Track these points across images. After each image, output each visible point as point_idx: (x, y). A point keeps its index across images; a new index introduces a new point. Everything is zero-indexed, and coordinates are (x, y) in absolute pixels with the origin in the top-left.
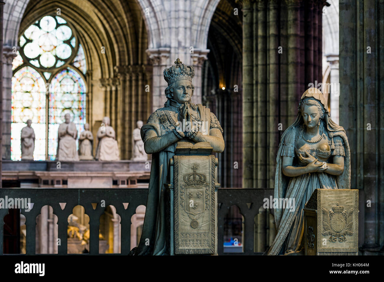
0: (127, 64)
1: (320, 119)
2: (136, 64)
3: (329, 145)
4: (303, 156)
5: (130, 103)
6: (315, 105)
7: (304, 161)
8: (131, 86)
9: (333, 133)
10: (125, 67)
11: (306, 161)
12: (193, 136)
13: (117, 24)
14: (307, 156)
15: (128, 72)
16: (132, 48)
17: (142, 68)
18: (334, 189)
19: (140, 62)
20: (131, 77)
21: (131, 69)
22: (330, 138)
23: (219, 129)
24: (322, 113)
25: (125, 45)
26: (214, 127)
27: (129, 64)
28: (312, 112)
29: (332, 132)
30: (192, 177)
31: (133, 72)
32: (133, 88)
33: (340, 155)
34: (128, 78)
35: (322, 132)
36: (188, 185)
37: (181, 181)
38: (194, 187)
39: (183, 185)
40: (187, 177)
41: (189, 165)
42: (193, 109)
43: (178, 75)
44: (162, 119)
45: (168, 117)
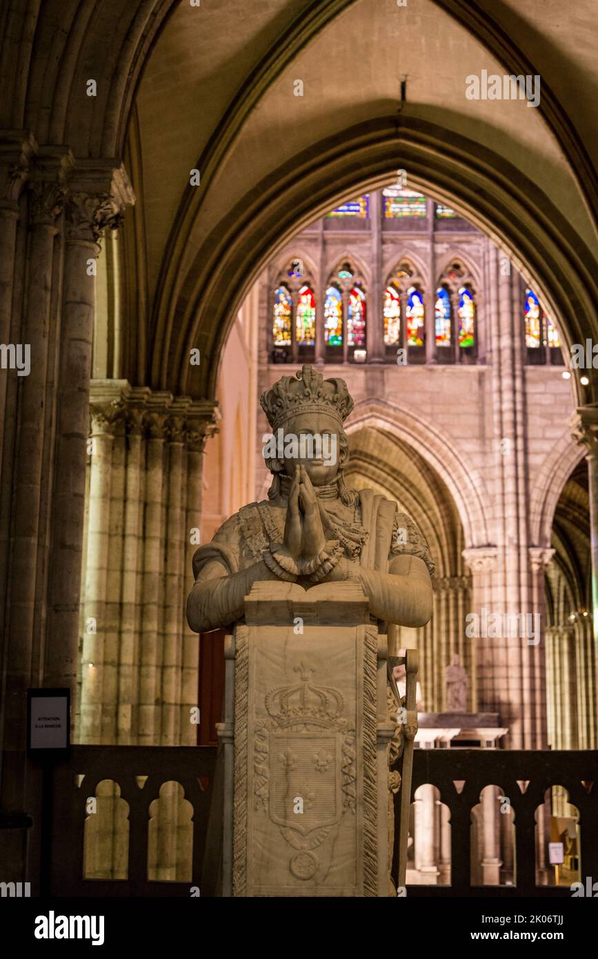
0: (442, 576)
2: (454, 575)
5: (448, 631)
8: (448, 607)
10: (439, 581)
12: (324, 570)
13: (428, 521)
15: (444, 588)
16: (449, 554)
17: (463, 582)
19: (459, 573)
20: (447, 595)
21: (448, 583)
23: (419, 559)
25: (439, 550)
27: (445, 576)
30: (296, 697)
31: (451, 587)
32: (452, 610)
34: (443, 596)
36: (281, 726)
37: (257, 713)
38: (304, 732)
39: (264, 727)
40: (277, 697)
41: (285, 657)
42: (345, 502)
43: (298, 402)
44: (248, 529)
45: (265, 522)
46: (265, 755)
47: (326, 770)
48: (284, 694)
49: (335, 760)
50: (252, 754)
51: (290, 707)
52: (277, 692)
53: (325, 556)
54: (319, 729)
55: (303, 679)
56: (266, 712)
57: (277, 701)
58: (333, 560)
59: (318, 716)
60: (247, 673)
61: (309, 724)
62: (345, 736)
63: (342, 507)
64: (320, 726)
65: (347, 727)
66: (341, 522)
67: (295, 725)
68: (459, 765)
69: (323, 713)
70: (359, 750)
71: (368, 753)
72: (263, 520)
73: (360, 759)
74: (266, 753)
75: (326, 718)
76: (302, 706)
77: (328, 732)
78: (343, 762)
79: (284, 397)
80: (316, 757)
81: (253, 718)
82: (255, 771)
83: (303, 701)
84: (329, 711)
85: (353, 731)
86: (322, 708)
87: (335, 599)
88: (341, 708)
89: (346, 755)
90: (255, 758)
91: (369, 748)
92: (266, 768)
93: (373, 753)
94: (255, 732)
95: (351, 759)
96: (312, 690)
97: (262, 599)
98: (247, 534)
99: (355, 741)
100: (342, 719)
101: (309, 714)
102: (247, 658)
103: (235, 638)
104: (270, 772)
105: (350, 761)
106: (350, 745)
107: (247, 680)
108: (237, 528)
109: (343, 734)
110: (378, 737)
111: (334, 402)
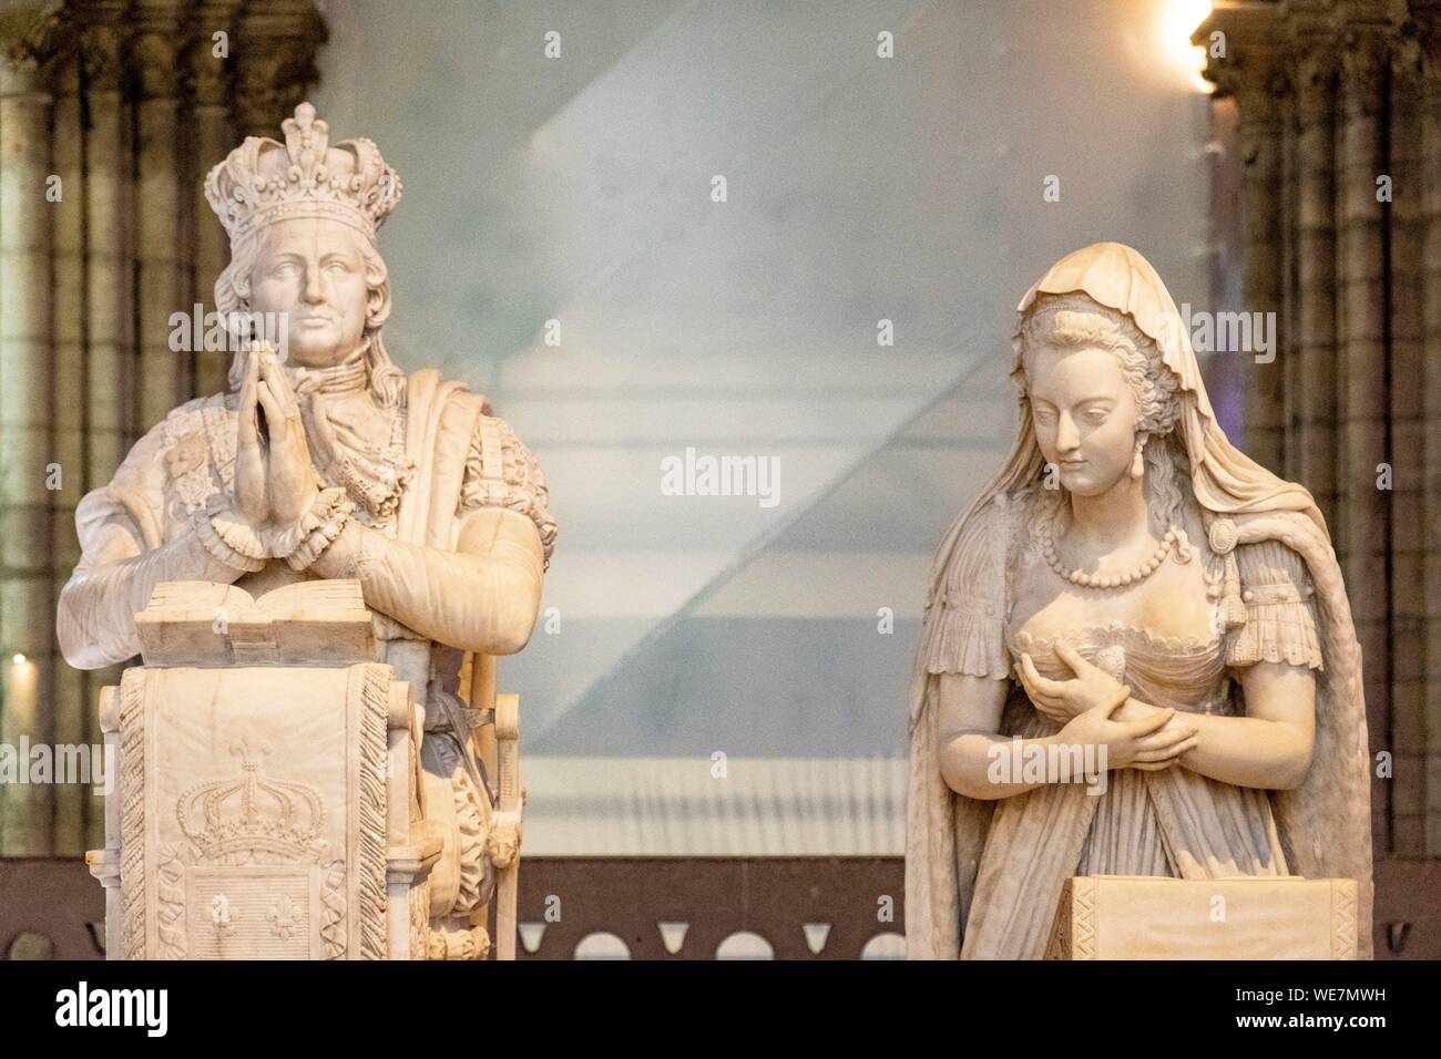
1: (1138, 433)
3: (1211, 598)
4: (1042, 673)
6: (1100, 345)
7: (1048, 701)
9: (1237, 525)
11: (1060, 703)
12: (312, 551)
14: (1069, 672)
18: (1255, 874)
22: (1214, 555)
23: (520, 516)
24: (1152, 394)
26: (488, 503)
28: (1081, 391)
29: (1230, 515)
30: (234, 803)
33: (1284, 663)
35: (1168, 520)
36: (205, 854)
37: (161, 832)
38: (251, 865)
39: (176, 857)
40: (201, 800)
41: (213, 728)
42: (378, 399)
43: (275, 196)
44: (181, 460)
45: (214, 446)
46: (178, 909)
47: (291, 935)
48: (213, 796)
49: (307, 915)
50: (154, 906)
51: (223, 821)
52: (197, 792)
53: (312, 522)
54: (279, 860)
55: (249, 768)
56: (178, 830)
57: (199, 808)
58: (330, 529)
59: (275, 835)
60: (142, 758)
61: (259, 850)
62: (327, 872)
63: (371, 409)
64: (280, 854)
65: (330, 855)
66: (360, 445)
67: (234, 852)
68: (814, 891)
69: (284, 831)
70: (353, 897)
71: (370, 903)
72: (209, 440)
73: (355, 913)
74: (180, 904)
75: (292, 839)
76: (245, 819)
77: (294, 865)
78: (322, 917)
79: (246, 185)
80: (274, 911)
81: (153, 841)
82: (161, 938)
83: (249, 809)
84: (296, 827)
85: (342, 862)
86: (283, 821)
87: (308, 617)
88: (317, 821)
89: (328, 906)
90: (160, 913)
91: (370, 893)
92: (181, 932)
93: (379, 902)
94: (159, 867)
95: (339, 914)
96: (264, 788)
97: (169, 618)
98: (177, 468)
99: (345, 881)
100: (321, 841)
101: (260, 833)
102: (142, 730)
103: (118, 693)
104: (189, 939)
105: (336, 918)
106: (335, 888)
107: (142, 770)
108: (160, 455)
109: (323, 867)
110: (389, 872)
111: (352, 192)
